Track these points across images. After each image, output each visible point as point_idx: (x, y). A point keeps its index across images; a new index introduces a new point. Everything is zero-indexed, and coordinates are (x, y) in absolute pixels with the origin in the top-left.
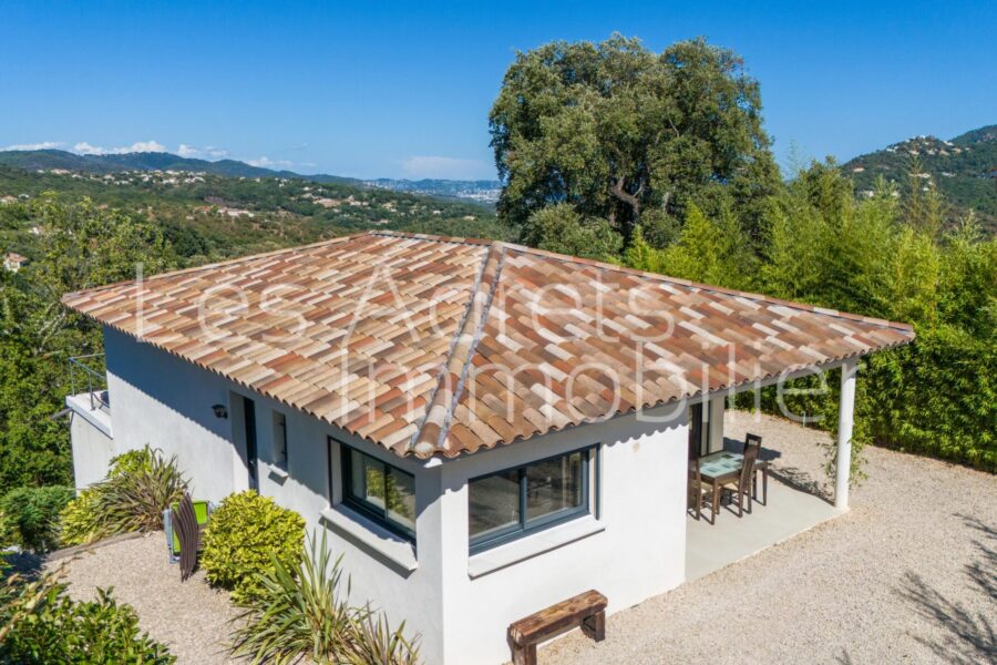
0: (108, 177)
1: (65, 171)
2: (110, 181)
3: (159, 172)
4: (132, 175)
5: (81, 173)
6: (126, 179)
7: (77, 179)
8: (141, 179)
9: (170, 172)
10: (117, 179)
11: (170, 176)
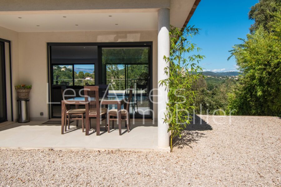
0: (220, 77)
1: (210, 76)
2: (221, 79)
3: (233, 76)
4: (227, 77)
5: (214, 77)
6: (225, 78)
7: (213, 78)
8: (228, 78)
9: (236, 76)
10: (222, 78)
11: (236, 77)
